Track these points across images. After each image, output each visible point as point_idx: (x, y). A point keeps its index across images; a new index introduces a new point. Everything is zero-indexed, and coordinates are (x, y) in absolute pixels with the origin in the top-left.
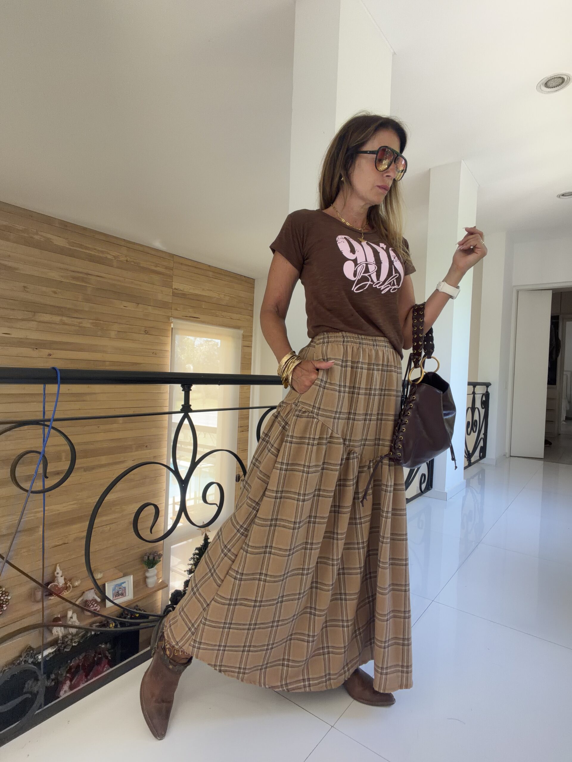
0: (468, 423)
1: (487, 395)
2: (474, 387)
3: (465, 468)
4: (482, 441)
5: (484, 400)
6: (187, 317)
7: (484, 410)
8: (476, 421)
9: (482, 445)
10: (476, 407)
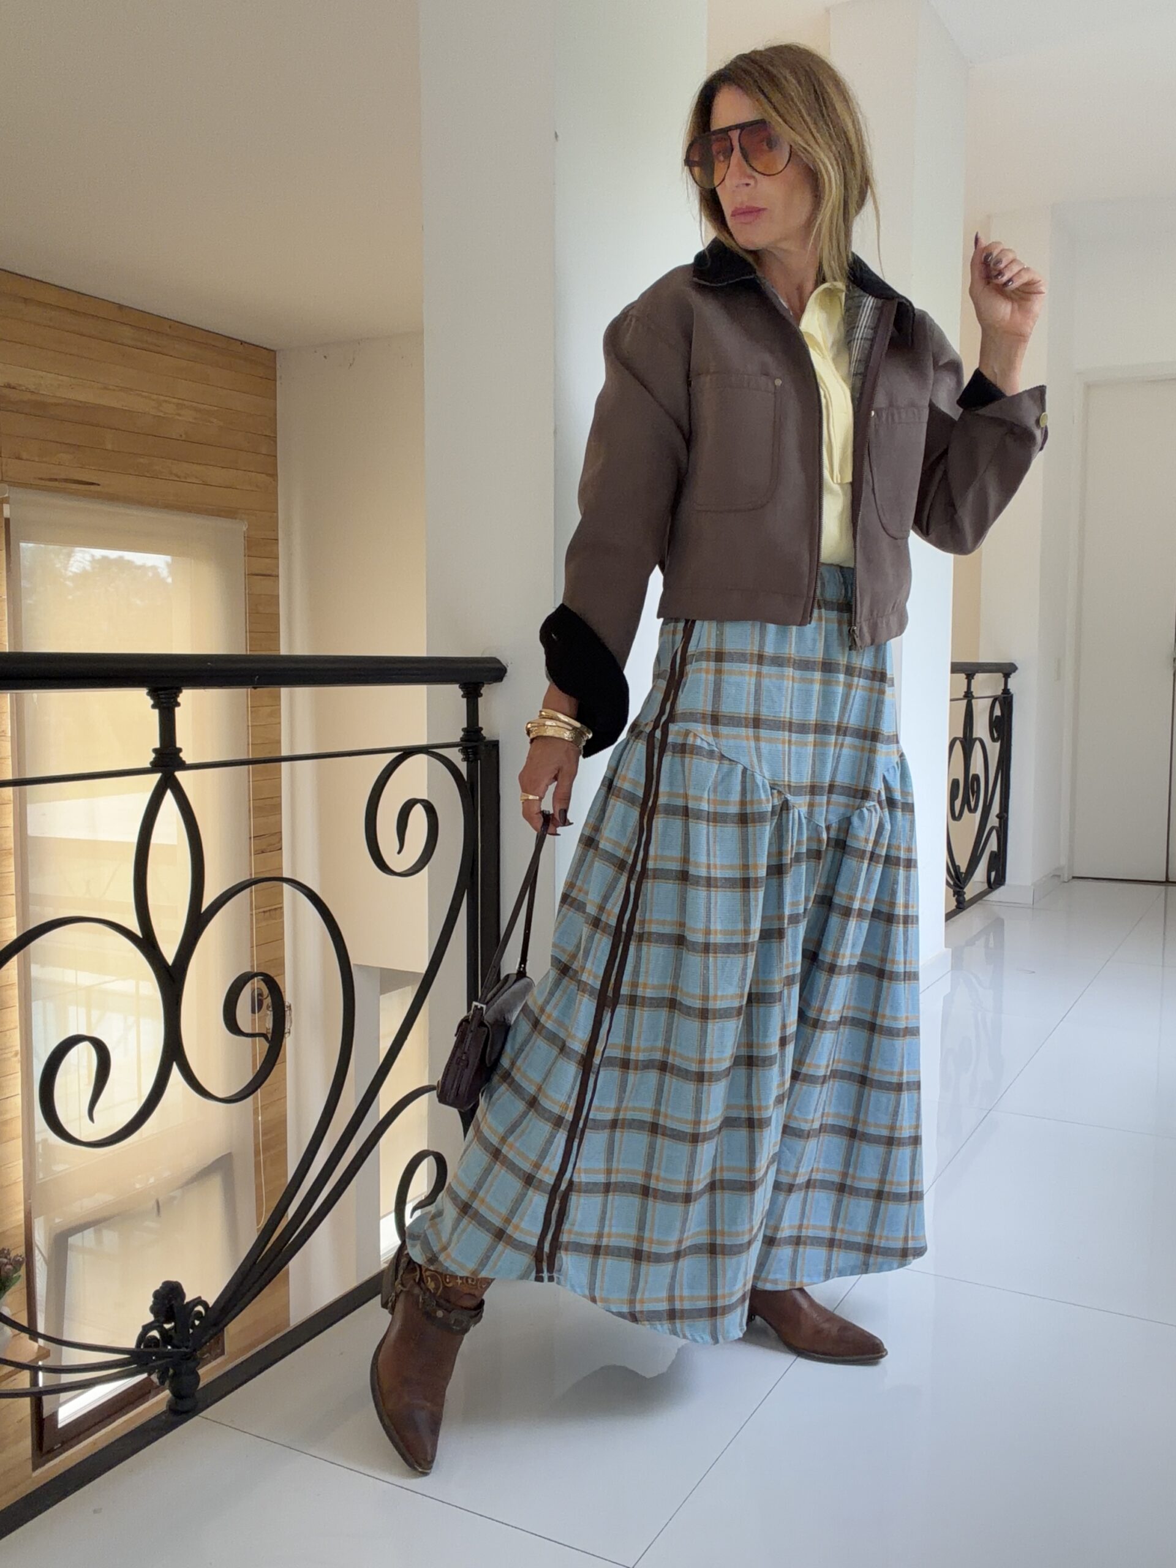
0: (955, 784)
1: (1005, 700)
2: (970, 677)
3: (949, 916)
4: (994, 835)
5: (997, 717)
6: (56, 480)
7: (998, 744)
8: (976, 778)
9: (995, 848)
10: (974, 736)
